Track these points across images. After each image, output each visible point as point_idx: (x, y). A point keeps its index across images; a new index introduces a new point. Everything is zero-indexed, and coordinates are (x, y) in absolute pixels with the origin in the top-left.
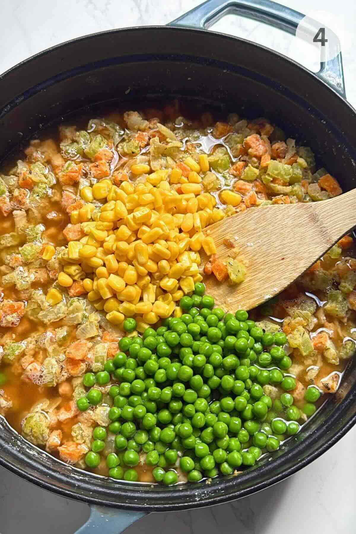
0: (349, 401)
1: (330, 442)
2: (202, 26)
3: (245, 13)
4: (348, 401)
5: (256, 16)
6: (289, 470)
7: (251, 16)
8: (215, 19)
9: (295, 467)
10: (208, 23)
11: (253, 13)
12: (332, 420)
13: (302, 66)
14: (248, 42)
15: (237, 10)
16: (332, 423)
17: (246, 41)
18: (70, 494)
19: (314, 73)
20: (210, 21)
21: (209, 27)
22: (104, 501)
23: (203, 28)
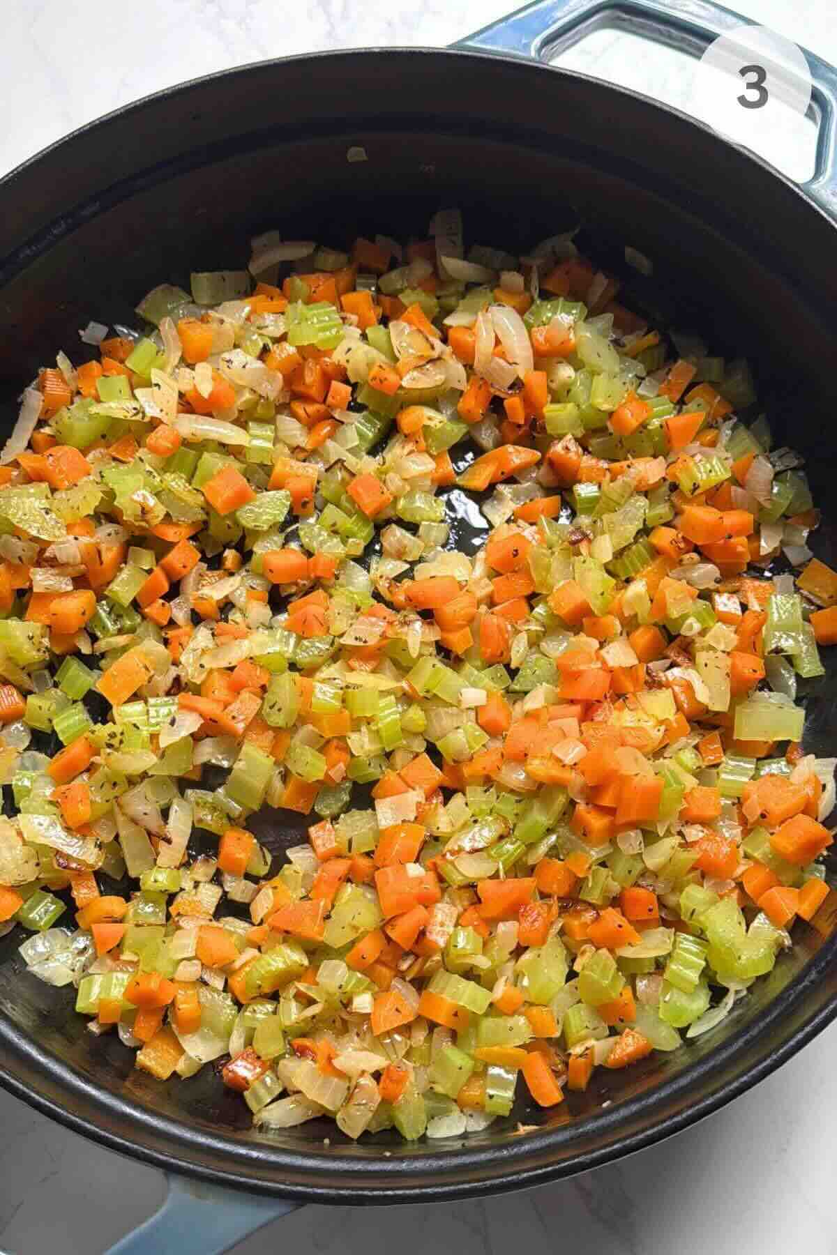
0: (806, 983)
1: (745, 1078)
2: (533, 54)
3: (642, 27)
4: (804, 984)
5: (670, 37)
6: (641, 1136)
7: (656, 36)
8: (569, 39)
9: (655, 1129)
10: (550, 46)
11: (661, 27)
12: (762, 1025)
13: (770, 165)
14: (642, 97)
15: (624, 20)
16: (760, 1032)
17: (636, 95)
18: (123, 1144)
19: (797, 185)
20: (555, 44)
21: (552, 57)
22: (200, 1169)
23: (538, 59)
